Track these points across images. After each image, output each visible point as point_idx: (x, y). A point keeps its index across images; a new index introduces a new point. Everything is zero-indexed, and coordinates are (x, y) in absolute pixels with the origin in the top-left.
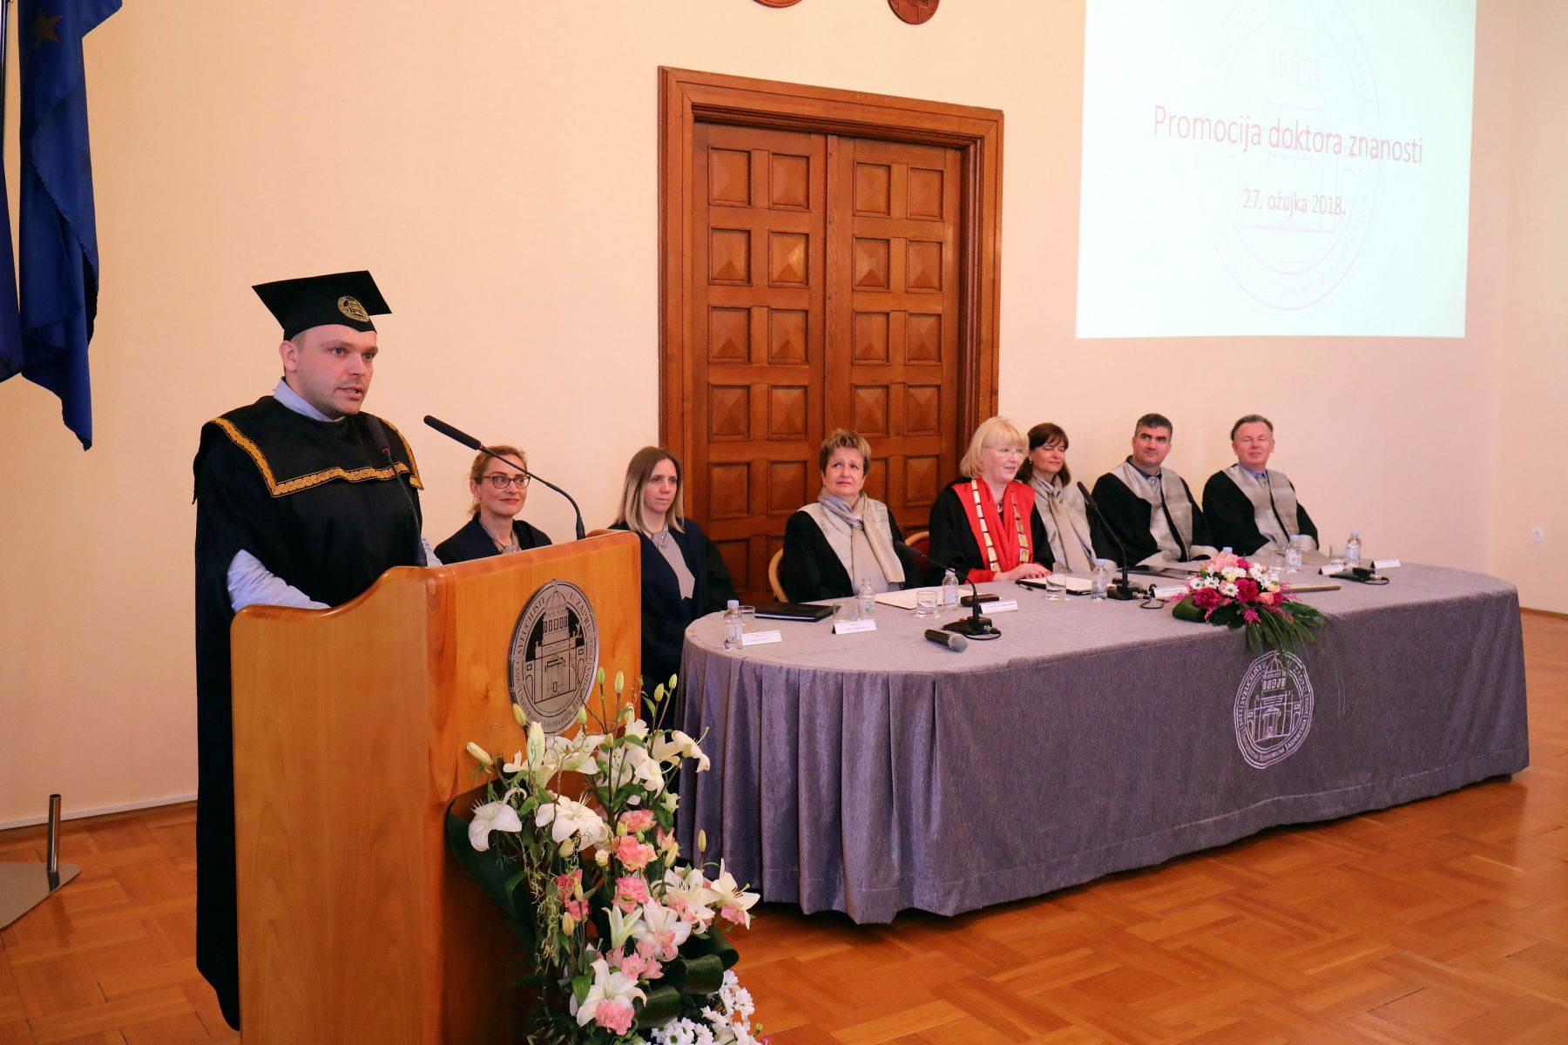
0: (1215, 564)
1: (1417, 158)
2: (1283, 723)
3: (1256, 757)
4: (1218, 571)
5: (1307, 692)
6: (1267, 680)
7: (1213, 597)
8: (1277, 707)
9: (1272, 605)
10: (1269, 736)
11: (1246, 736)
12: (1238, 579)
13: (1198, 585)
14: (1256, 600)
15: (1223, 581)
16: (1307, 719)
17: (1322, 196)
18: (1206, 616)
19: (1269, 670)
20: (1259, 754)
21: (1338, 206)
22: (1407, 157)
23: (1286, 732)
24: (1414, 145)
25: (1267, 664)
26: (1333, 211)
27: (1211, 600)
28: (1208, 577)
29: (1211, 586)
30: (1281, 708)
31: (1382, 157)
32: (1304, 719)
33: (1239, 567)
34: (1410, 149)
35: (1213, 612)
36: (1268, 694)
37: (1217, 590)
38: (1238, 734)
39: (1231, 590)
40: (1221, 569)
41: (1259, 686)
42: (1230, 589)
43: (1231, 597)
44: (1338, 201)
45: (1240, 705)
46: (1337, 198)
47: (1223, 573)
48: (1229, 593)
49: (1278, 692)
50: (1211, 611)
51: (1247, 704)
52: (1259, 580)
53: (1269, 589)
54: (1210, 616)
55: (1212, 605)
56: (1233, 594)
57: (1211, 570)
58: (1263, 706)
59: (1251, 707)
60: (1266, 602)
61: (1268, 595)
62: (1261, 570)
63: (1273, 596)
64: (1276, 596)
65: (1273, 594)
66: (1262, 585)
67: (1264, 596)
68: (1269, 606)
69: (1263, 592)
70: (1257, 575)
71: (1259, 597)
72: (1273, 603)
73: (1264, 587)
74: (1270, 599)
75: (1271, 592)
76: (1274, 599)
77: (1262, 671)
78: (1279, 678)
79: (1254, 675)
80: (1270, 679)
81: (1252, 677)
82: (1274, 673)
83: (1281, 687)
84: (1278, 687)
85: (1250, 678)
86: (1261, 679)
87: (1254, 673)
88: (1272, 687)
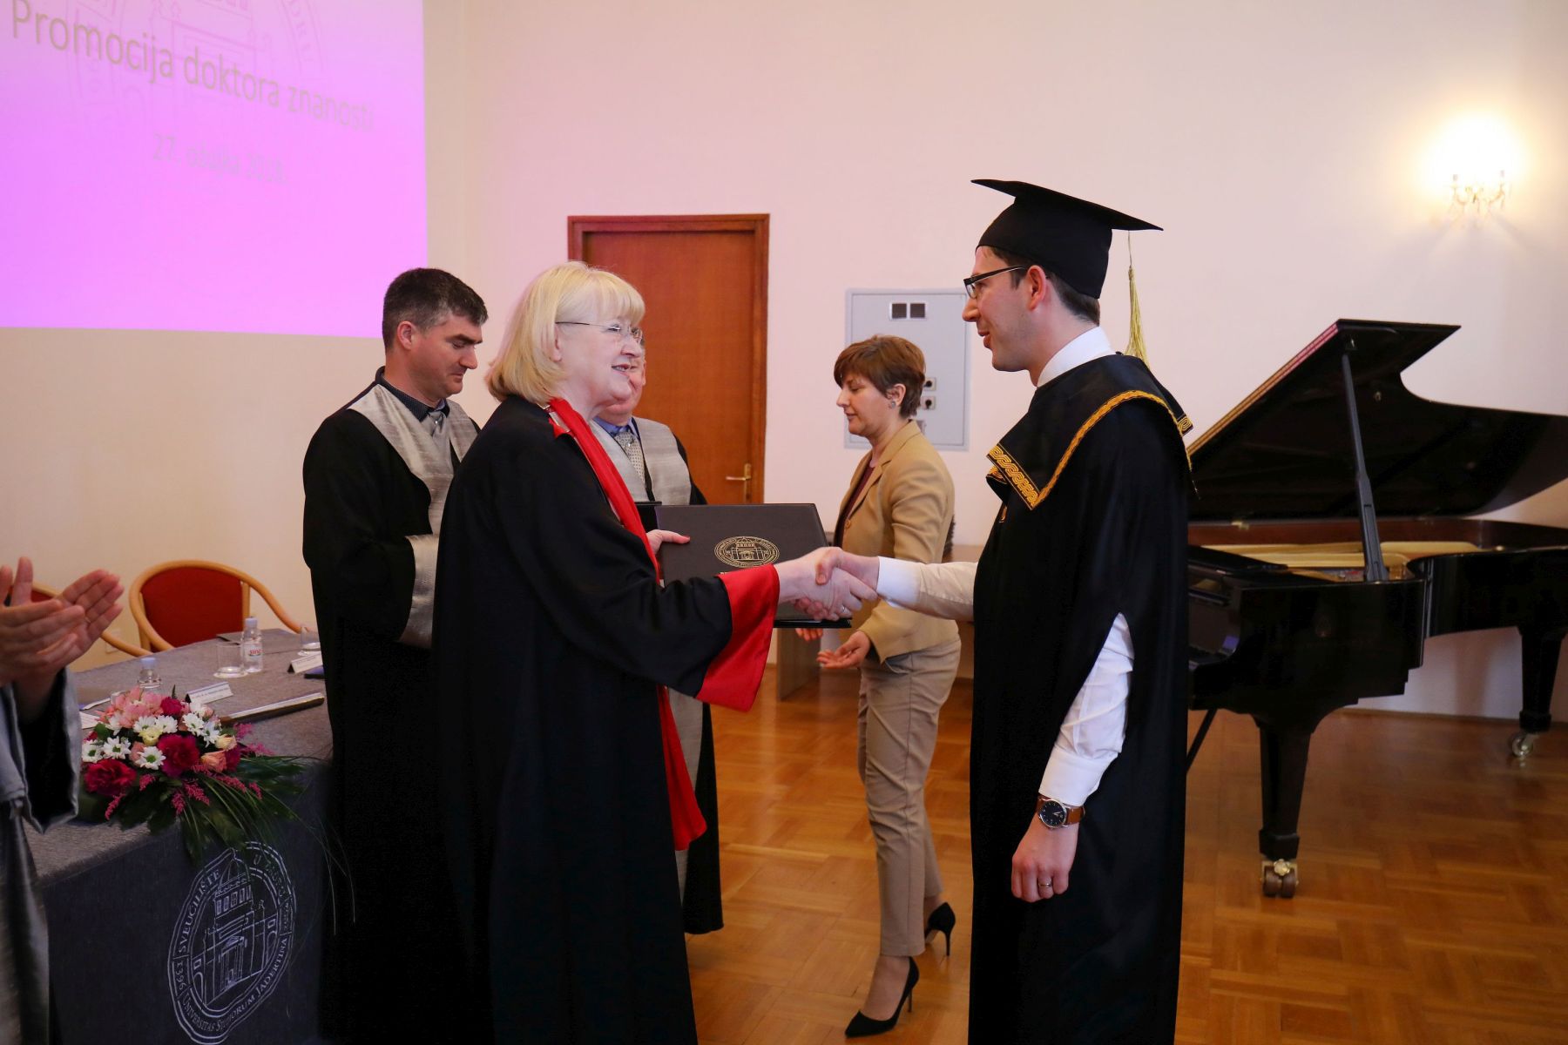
0: (121, 712)
1: (368, 124)
2: (250, 958)
3: (211, 1028)
4: (127, 725)
5: (286, 895)
6: (222, 898)
7: (119, 774)
8: (240, 935)
9: (224, 771)
10: (231, 984)
11: (192, 1003)
12: (164, 736)
13: (92, 753)
14: (196, 768)
15: (138, 744)
16: (287, 936)
18: (107, 813)
19: (224, 881)
20: (215, 1021)
22: (356, 124)
23: (257, 967)
24: (364, 110)
25: (221, 873)
27: (116, 781)
28: (109, 739)
29: (117, 755)
30: (248, 934)
32: (283, 938)
33: (165, 714)
34: (358, 114)
35: (122, 802)
36: (223, 921)
37: (128, 761)
38: (177, 1005)
39: (151, 759)
40: (133, 721)
41: (210, 911)
42: (151, 757)
43: (151, 770)
45: (178, 954)
47: (137, 728)
48: (148, 765)
49: (242, 910)
50: (117, 799)
51: (190, 949)
52: (199, 733)
53: (218, 746)
54: (115, 810)
55: (118, 788)
56: (154, 765)
57: (114, 724)
58: (217, 941)
59: (197, 951)
60: (214, 767)
61: (215, 756)
62: (202, 715)
63: (226, 756)
64: (231, 755)
65: (225, 752)
66: (205, 739)
67: (210, 758)
68: (219, 774)
69: (207, 752)
70: (196, 725)
71: (201, 762)
72: (226, 768)
73: (208, 743)
74: (221, 762)
75: (221, 749)
76: (227, 761)
77: (212, 886)
78: (241, 887)
79: (199, 897)
80: (226, 895)
81: (196, 901)
82: (233, 883)
83: (246, 901)
84: (241, 902)
85: (195, 903)
86: (211, 899)
87: (199, 894)
88: (232, 906)
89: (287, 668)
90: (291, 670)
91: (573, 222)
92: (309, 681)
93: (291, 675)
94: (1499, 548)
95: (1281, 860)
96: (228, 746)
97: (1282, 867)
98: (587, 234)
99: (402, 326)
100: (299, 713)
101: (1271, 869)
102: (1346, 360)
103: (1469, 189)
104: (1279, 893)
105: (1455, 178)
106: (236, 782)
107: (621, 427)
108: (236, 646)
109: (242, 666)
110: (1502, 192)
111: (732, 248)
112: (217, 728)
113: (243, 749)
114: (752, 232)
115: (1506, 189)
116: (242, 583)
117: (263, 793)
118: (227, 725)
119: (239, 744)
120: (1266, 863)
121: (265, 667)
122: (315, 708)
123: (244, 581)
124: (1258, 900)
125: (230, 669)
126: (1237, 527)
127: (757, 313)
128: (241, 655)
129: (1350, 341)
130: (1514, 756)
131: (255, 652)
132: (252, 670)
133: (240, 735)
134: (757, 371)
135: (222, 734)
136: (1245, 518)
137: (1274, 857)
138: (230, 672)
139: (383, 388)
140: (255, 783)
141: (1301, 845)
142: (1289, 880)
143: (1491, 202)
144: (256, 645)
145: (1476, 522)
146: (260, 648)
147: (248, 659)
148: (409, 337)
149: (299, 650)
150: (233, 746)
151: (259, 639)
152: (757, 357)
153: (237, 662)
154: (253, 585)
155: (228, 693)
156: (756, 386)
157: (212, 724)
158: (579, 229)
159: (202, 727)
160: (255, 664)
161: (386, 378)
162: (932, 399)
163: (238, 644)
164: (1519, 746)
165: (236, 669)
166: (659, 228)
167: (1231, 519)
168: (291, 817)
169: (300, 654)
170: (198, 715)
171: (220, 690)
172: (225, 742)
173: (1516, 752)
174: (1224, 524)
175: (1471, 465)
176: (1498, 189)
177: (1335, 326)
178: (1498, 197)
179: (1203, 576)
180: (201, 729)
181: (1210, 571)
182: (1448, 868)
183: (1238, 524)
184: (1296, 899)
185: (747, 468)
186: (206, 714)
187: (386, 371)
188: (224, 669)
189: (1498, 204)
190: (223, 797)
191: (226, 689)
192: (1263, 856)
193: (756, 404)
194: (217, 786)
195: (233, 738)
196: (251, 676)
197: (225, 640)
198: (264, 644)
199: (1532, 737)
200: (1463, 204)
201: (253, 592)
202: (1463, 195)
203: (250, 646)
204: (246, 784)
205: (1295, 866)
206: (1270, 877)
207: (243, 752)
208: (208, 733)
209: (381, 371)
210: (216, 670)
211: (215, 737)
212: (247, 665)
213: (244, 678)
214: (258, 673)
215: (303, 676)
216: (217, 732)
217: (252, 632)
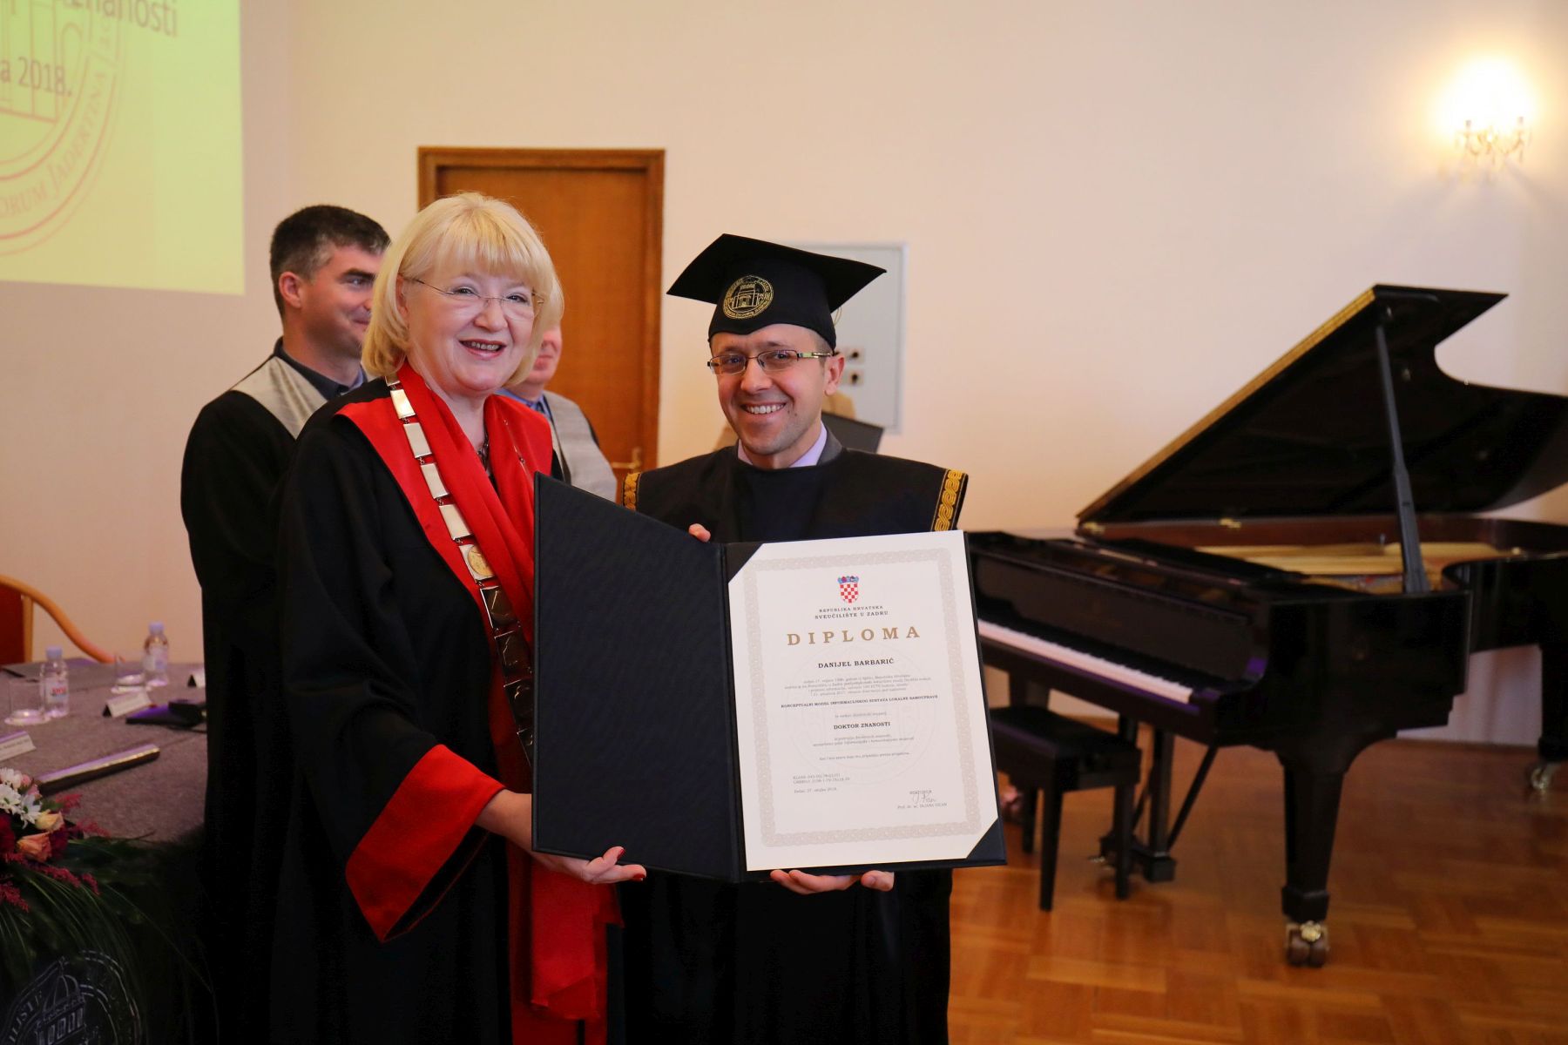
1: (170, 26)
9: (49, 860)
14: (8, 857)
17: (33, 62)
19: (49, 1005)
21: (60, 80)
22: (156, 24)
24: (165, 8)
25: (44, 995)
26: (53, 86)
31: (120, 17)
34: (160, 12)
44: (60, 73)
46: (57, 68)
52: (15, 810)
53: (40, 826)
60: (36, 856)
61: (36, 840)
62: (18, 785)
63: (50, 840)
64: (56, 837)
65: (50, 835)
66: (22, 818)
67: (29, 843)
68: (41, 864)
69: (25, 835)
70: (10, 799)
71: (16, 849)
72: (50, 855)
73: (26, 823)
74: (44, 848)
75: (44, 831)
76: (52, 845)
77: (33, 1013)
78: (70, 1012)
79: (17, 1029)
80: (52, 1023)
81: (14, 1035)
82: (60, 1006)
83: (76, 1029)
84: (70, 1031)
85: (11, 1038)
86: (33, 1030)
87: (16, 1025)
88: (58, 1038)
89: (100, 712)
90: (107, 712)
91: (425, 154)
92: (133, 728)
93: (109, 719)
94: (1516, 551)
95: (1310, 923)
96: (53, 826)
97: (1312, 932)
98: (441, 170)
99: (285, 278)
100: (127, 772)
101: (1298, 933)
102: (1380, 333)
103: (1481, 138)
104: (1307, 961)
105: (1468, 123)
106: (66, 874)
107: (532, 403)
108: (34, 684)
109: (42, 709)
110: (1520, 142)
111: (618, 189)
112: (36, 803)
113: (70, 829)
114: (643, 171)
115: (1525, 138)
116: (22, 597)
117: (101, 887)
118: (48, 792)
119: (66, 821)
120: (1291, 926)
121: (71, 709)
122: (148, 765)
123: (26, 594)
124: (1282, 970)
125: (26, 714)
126: (1226, 527)
127: (650, 269)
128: (42, 694)
129: (1385, 310)
130: (1530, 789)
131: (58, 690)
132: (55, 713)
133: (65, 809)
134: (649, 338)
135: (42, 810)
136: (1235, 516)
137: (1301, 920)
138: (25, 716)
139: (281, 362)
140: (89, 874)
141: (1331, 903)
142: (1320, 946)
143: (1508, 152)
144: (60, 682)
145: (1490, 521)
146: (65, 685)
147: (50, 699)
148: (296, 293)
149: (113, 685)
150: (58, 826)
151: (64, 674)
152: (650, 319)
153: (36, 703)
154: (36, 600)
155: (29, 746)
156: (648, 355)
157: (34, 795)
158: (432, 163)
159: (18, 802)
160: (59, 706)
161: (288, 351)
162: (859, 373)
163: (35, 681)
164: (1539, 778)
165: (35, 713)
166: (531, 163)
167: (1219, 514)
168: (138, 917)
169: (114, 690)
170: (12, 786)
171: (19, 743)
172: (48, 820)
173: (1535, 784)
174: (1211, 523)
175: (1483, 455)
176: (1516, 138)
177: (1371, 292)
178: (1516, 147)
179: (1207, 586)
180: (17, 805)
181: (1220, 580)
182: (1493, 928)
183: (1226, 522)
184: (1327, 969)
185: (636, 451)
186: (22, 785)
187: (284, 342)
188: (19, 713)
189: (1514, 156)
190: (50, 895)
191: (26, 741)
192: (1285, 918)
193: (648, 378)
194: (39, 880)
195: (59, 816)
196: (54, 721)
197: (19, 676)
198: (71, 678)
199: (1552, 768)
200: (1476, 154)
201: (37, 609)
202: (1476, 144)
203: (51, 685)
204: (78, 875)
205: (1325, 929)
206: (1296, 943)
207: (71, 833)
208: (26, 809)
209: (280, 343)
210: (9, 714)
211: (36, 815)
212: (48, 708)
213: (46, 725)
214: (63, 718)
215: (123, 721)
216: (38, 807)
217: (55, 665)
